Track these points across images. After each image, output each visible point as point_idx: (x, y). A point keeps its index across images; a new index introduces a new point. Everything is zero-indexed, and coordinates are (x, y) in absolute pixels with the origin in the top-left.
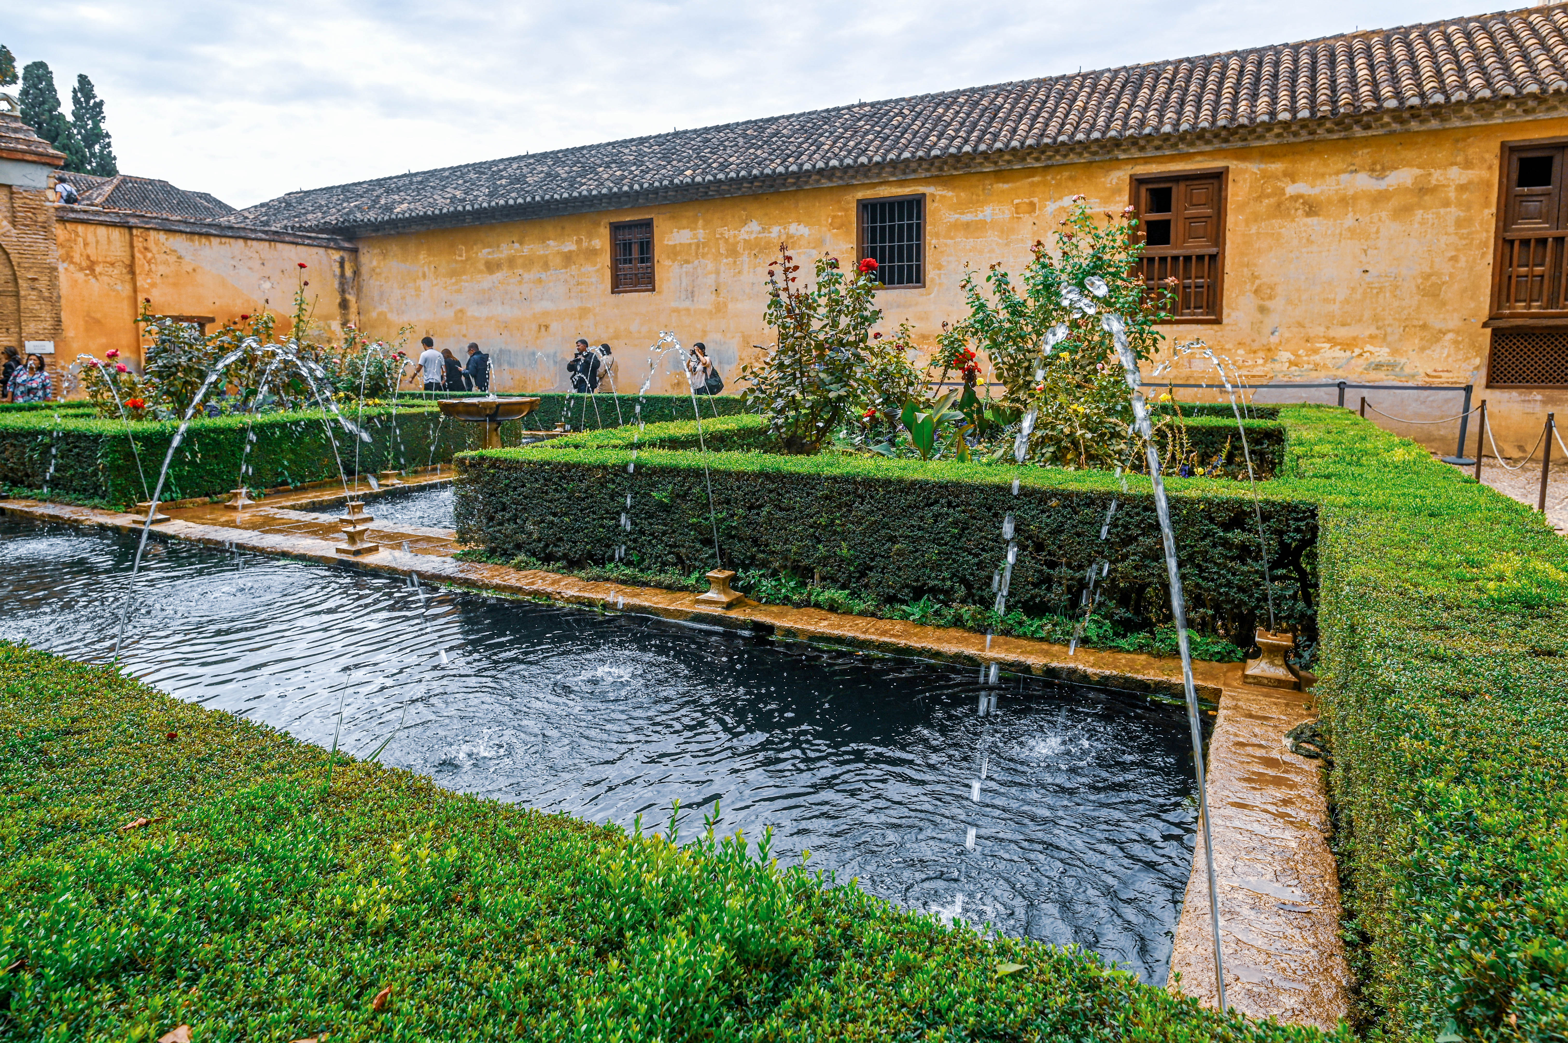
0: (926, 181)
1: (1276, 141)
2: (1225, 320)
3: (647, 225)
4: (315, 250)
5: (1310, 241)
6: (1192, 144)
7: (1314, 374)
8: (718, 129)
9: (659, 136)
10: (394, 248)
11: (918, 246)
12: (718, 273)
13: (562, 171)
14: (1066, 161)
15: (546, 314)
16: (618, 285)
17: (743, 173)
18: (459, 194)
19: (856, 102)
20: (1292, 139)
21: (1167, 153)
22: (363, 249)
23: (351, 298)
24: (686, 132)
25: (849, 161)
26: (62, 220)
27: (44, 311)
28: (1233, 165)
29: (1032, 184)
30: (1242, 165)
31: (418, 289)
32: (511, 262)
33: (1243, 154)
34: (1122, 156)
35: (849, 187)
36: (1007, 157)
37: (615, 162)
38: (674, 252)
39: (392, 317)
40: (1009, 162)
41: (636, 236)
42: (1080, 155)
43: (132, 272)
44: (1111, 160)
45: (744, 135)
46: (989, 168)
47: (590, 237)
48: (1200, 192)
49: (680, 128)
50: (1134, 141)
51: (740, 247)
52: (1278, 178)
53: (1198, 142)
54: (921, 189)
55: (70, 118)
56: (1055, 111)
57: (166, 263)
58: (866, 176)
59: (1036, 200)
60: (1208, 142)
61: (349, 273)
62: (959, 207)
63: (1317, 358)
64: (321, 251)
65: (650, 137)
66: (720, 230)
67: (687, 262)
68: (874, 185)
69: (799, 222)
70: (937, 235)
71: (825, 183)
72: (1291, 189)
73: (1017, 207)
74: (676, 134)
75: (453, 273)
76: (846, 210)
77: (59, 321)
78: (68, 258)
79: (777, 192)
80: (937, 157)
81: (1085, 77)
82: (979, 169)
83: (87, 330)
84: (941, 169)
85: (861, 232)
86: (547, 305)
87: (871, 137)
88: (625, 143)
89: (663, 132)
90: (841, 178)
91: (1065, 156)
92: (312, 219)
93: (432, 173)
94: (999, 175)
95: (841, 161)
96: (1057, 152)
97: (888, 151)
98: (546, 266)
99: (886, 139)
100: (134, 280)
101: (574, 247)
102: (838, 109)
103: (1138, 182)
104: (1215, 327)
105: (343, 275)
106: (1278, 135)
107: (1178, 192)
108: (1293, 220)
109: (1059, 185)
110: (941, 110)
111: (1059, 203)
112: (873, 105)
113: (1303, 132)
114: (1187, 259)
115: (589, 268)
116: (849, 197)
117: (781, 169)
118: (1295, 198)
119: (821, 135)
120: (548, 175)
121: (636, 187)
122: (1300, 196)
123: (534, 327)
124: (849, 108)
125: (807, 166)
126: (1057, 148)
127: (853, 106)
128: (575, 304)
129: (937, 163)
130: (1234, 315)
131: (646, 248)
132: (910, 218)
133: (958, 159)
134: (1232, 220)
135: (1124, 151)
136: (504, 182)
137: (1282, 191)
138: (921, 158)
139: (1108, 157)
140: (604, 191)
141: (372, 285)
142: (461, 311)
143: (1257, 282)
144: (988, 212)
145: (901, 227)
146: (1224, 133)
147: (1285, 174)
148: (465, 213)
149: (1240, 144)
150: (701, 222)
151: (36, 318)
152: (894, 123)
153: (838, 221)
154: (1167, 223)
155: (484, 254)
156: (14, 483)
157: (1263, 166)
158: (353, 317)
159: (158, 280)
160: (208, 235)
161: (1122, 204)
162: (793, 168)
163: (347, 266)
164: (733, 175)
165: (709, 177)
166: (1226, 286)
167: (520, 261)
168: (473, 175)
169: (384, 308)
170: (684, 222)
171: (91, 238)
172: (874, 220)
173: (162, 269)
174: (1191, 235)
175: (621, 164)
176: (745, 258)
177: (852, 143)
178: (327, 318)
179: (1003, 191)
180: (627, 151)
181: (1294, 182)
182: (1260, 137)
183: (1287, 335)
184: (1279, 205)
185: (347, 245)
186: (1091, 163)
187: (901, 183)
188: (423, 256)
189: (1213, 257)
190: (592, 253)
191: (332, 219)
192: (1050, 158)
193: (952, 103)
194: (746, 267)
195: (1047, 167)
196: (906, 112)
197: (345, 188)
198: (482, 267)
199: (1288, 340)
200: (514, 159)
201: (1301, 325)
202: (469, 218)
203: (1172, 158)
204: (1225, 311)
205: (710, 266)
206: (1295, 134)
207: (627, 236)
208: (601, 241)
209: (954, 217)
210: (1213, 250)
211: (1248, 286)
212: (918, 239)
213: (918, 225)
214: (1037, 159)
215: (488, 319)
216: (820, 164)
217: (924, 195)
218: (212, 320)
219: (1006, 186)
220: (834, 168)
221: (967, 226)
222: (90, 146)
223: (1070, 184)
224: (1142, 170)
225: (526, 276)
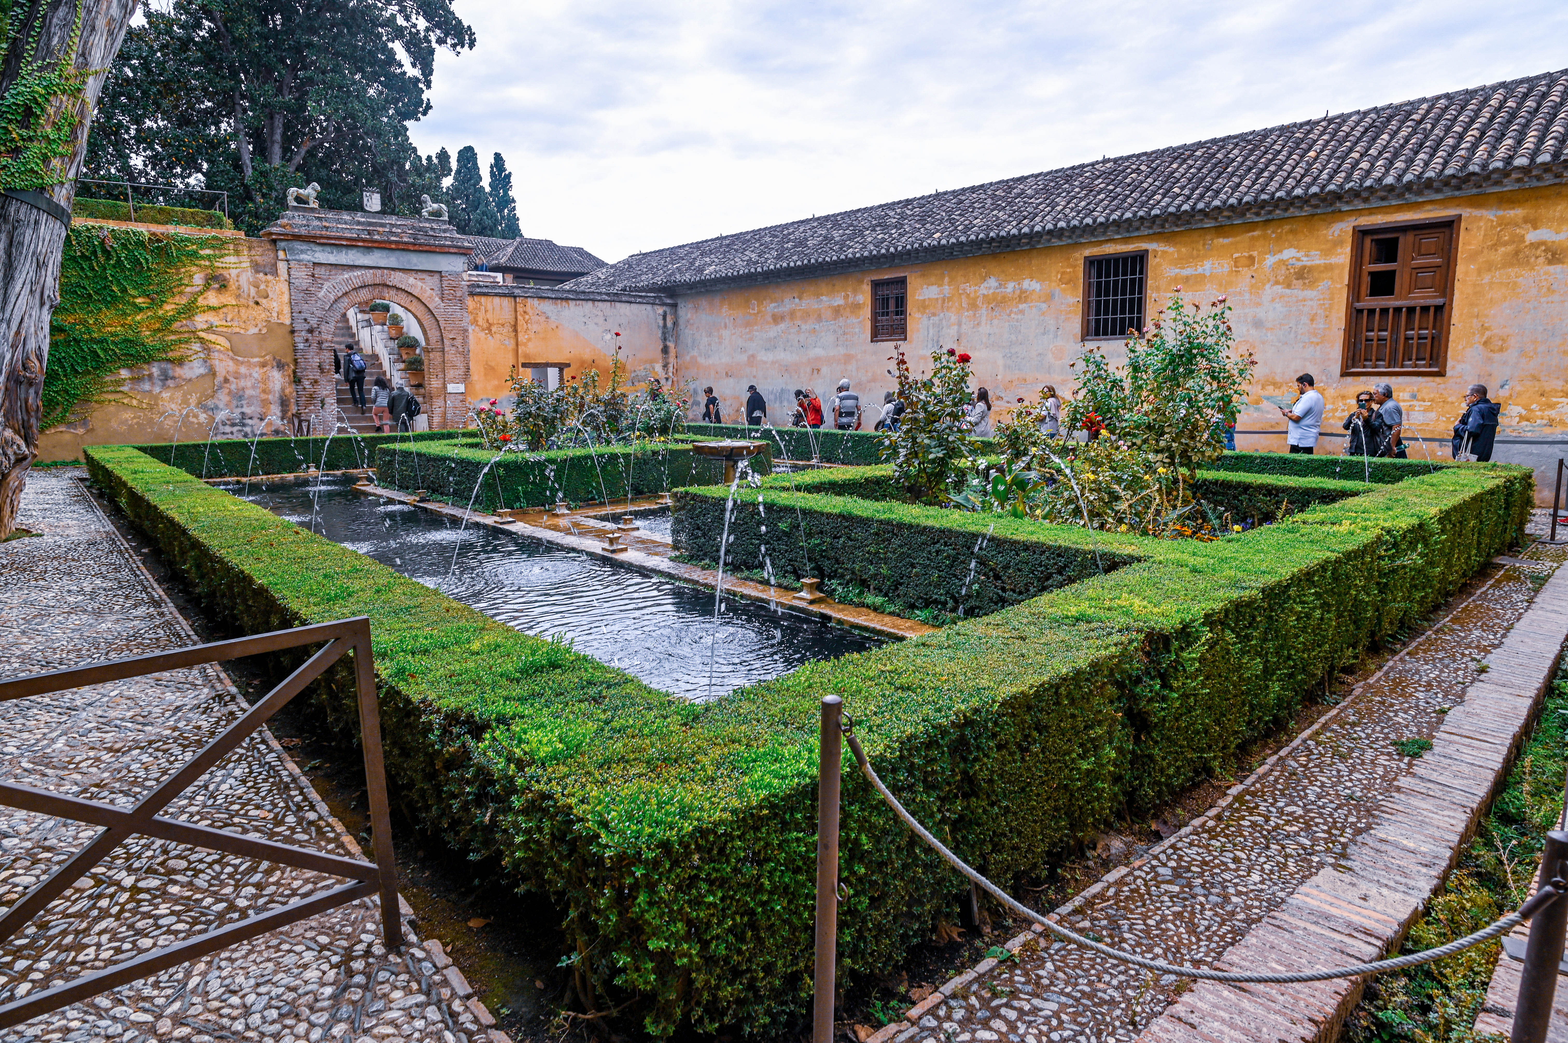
0: (1149, 238)
1: (1517, 186)
2: (1449, 373)
3: (902, 282)
4: (644, 307)
5: (1550, 290)
6: (1419, 193)
7: (1547, 430)
8: (973, 189)
9: (923, 198)
10: (704, 302)
11: (1140, 299)
12: (960, 324)
13: (836, 234)
14: (1287, 215)
15: (818, 359)
16: (876, 335)
17: (981, 236)
18: (754, 256)
19: (1100, 159)
20: (1535, 183)
21: (1394, 203)
22: (681, 304)
23: (671, 345)
24: (946, 193)
25: (1075, 222)
26: (472, 294)
27: (459, 361)
28: (1466, 212)
29: (1253, 238)
30: (1476, 213)
31: (720, 337)
32: (792, 314)
33: (1478, 201)
34: (1345, 208)
35: (1077, 245)
36: (1226, 213)
37: (879, 225)
38: (923, 306)
39: (701, 360)
40: (1229, 218)
41: (891, 292)
42: (1301, 208)
43: (516, 331)
44: (1333, 212)
45: (993, 197)
46: (1209, 224)
47: (855, 291)
48: (1430, 241)
49: (941, 190)
50: (1356, 194)
51: (979, 302)
52: (1517, 225)
53: (1426, 192)
54: (1144, 246)
55: (488, 189)
56: (1284, 163)
57: (538, 323)
58: (1092, 234)
59: (1255, 254)
60: (1438, 191)
61: (669, 324)
62: (1180, 262)
63: (1552, 413)
64: (649, 307)
65: (915, 199)
66: (962, 286)
67: (934, 315)
68: (1101, 243)
69: (1032, 278)
70: (1158, 289)
71: (1056, 242)
72: (1532, 236)
73: (1236, 261)
74: (937, 196)
75: (748, 324)
76: (1074, 267)
77: (468, 369)
78: (475, 322)
79: (1014, 251)
80: (1156, 216)
81: (1330, 121)
82: (1199, 225)
83: (486, 375)
84: (1163, 226)
85: (1088, 287)
86: (819, 352)
87: (1102, 196)
88: (891, 206)
89: (927, 194)
90: (1070, 237)
91: (1286, 210)
92: (645, 280)
93: (737, 236)
94: (1220, 230)
95: (1068, 222)
96: (1276, 207)
97: (1113, 211)
98: (819, 318)
99: (1115, 198)
100: (516, 336)
101: (841, 302)
102: (1083, 166)
103: (1361, 234)
104: (1438, 379)
105: (665, 326)
106: (1519, 180)
107: (1405, 242)
108: (1533, 269)
109: (1279, 238)
110: (1175, 166)
111: (1278, 257)
112: (1115, 161)
113: (1547, 176)
114: (1411, 310)
115: (853, 320)
116: (1077, 255)
117: (1014, 231)
118: (1535, 246)
119: (1059, 195)
120: (826, 238)
121: (892, 250)
122: (1543, 243)
123: (809, 370)
124: (1093, 165)
125: (1038, 228)
126: (1276, 203)
127: (1097, 163)
128: (842, 351)
129: (1158, 222)
130: (1459, 367)
131: (901, 302)
132: (1133, 272)
133: (1178, 217)
134: (1461, 270)
135: (1347, 203)
136: (790, 245)
137: (1522, 238)
138: (1142, 218)
139: (1330, 209)
140: (866, 254)
141: (687, 333)
142: (753, 356)
143: (1488, 334)
144: (1207, 266)
145: (1124, 282)
146: (1454, 182)
147: (1526, 220)
148: (757, 274)
149: (1475, 191)
150: (946, 279)
151: (454, 367)
152: (1128, 180)
153: (1067, 277)
154: (1393, 273)
155: (771, 307)
156: (434, 491)
157: (1500, 213)
158: (672, 360)
159: (532, 335)
160: (567, 299)
161: (1343, 257)
162: (1026, 230)
163: (669, 318)
164: (973, 237)
165: (953, 240)
166: (1452, 337)
167: (798, 314)
168: (768, 239)
169: (695, 353)
170: (933, 279)
171: (489, 307)
172: (1099, 276)
173: (535, 327)
174: (1415, 285)
175: (885, 227)
176: (983, 311)
177: (1083, 204)
178: (652, 361)
179: (1223, 246)
180: (892, 214)
181: (1535, 228)
182: (1497, 183)
183: (1518, 388)
184: (1517, 253)
185: (668, 301)
186: (1313, 215)
187: (1126, 240)
188: (725, 308)
189: (1439, 309)
190: (856, 307)
191: (658, 280)
192: (1270, 212)
193: (1189, 157)
194: (984, 319)
195: (1267, 222)
196: (1143, 167)
197: (672, 251)
198: (770, 319)
199: (1519, 394)
200: (802, 222)
201: (1535, 378)
202: (760, 278)
203: (1399, 208)
204: (1450, 363)
205: (954, 318)
206: (1539, 178)
207: (885, 291)
208: (864, 296)
209: (1175, 271)
210: (1440, 301)
211: (1477, 337)
212: (1140, 292)
213: (1141, 279)
214: (1257, 214)
215: (773, 363)
216: (1049, 226)
217: (1147, 251)
218: (568, 365)
219: (1226, 241)
220: (1062, 229)
221: (1187, 279)
222: (501, 211)
223: (1290, 237)
224: (1366, 221)
225: (804, 327)
